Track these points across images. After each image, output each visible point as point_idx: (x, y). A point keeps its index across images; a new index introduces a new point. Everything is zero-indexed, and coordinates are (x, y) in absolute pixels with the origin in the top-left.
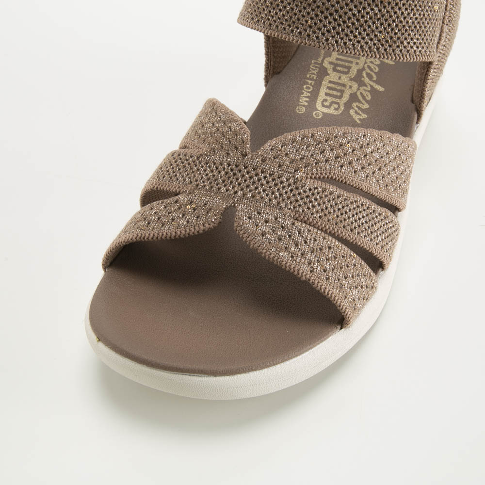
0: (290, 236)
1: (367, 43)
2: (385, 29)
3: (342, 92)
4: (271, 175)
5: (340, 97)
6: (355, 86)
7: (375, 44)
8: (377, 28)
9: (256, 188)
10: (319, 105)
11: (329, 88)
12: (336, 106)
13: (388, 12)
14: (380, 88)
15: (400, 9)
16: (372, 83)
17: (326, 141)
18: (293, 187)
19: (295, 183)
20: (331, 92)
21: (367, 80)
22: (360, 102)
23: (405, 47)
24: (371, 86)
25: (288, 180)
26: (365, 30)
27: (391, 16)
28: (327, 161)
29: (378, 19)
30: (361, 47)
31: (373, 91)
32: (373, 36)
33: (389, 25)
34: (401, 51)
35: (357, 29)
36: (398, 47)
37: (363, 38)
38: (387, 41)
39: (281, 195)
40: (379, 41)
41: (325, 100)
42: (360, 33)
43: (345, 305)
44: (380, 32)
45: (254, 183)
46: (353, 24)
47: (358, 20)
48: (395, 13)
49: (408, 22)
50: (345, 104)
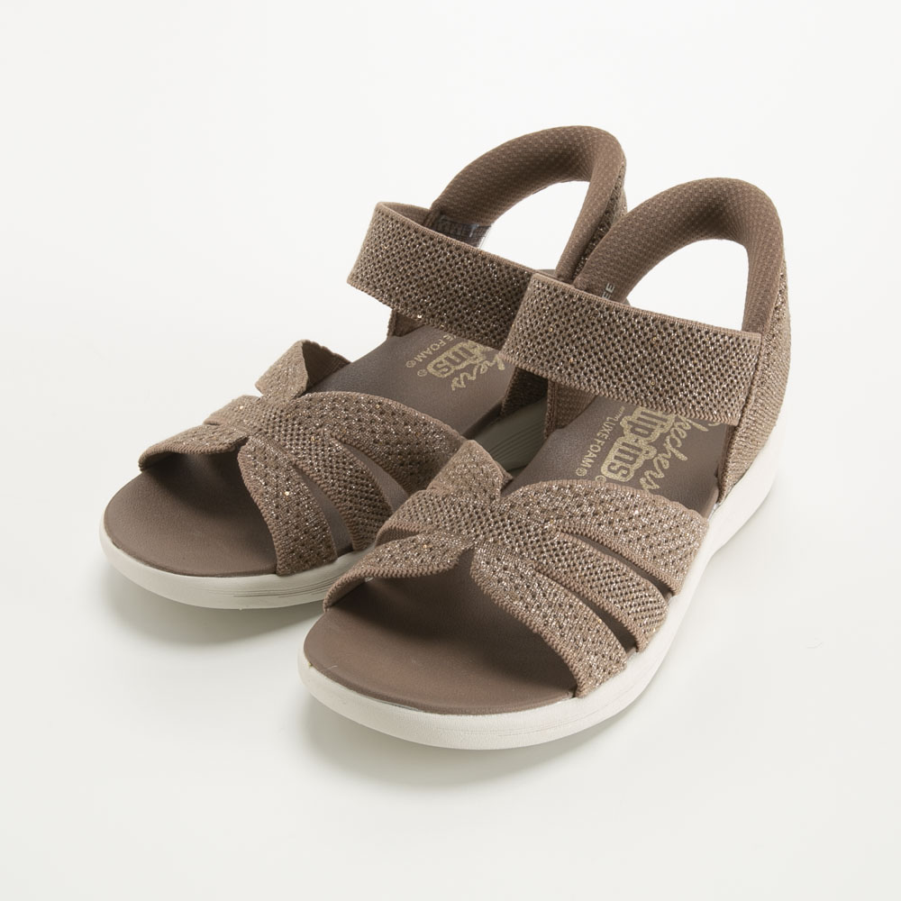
0: (528, 587)
1: (633, 388)
2: (656, 375)
3: (636, 457)
4: (517, 522)
5: (632, 463)
6: (653, 452)
7: (642, 391)
8: (646, 373)
9: (500, 534)
10: (604, 469)
11: (620, 451)
12: (625, 472)
13: (659, 357)
14: (682, 457)
15: (674, 355)
16: (674, 451)
17: (585, 495)
18: (540, 537)
19: (543, 534)
20: (622, 456)
21: (669, 446)
22: (655, 470)
23: (680, 399)
24: (673, 454)
25: (535, 530)
26: (631, 374)
27: (663, 362)
28: (582, 516)
29: (648, 364)
30: (626, 392)
31: (674, 459)
32: (640, 382)
33: (661, 372)
34: (674, 402)
35: (622, 371)
36: (671, 397)
37: (629, 383)
38: (657, 390)
39: (525, 544)
40: (648, 388)
41: (613, 464)
42: (625, 377)
43: (579, 668)
44: (650, 378)
45: (498, 528)
46: (619, 366)
47: (624, 362)
48: (668, 359)
49: (685, 372)
50: (637, 471)
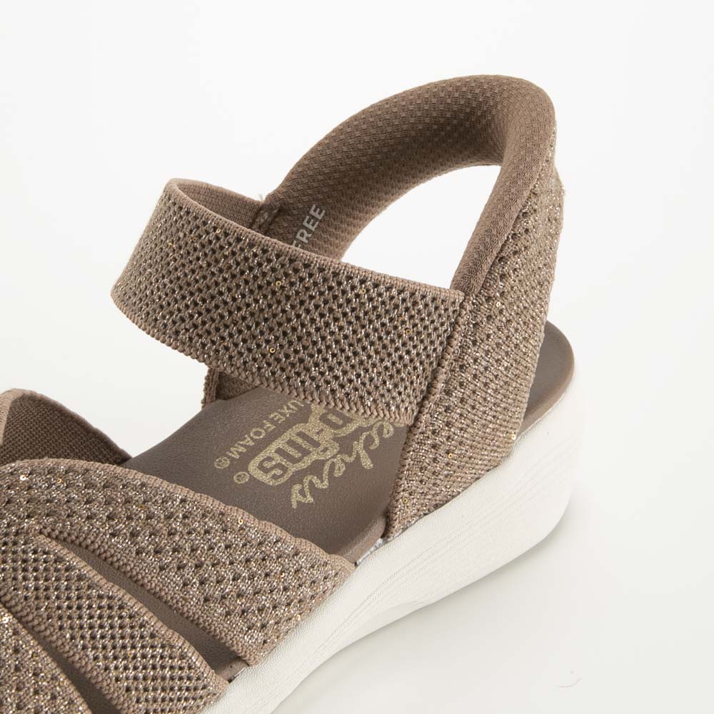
1: (241, 354)
2: (277, 338)
5: (296, 461)
6: (333, 450)
7: (255, 360)
8: (262, 333)
10: (253, 466)
11: (291, 443)
12: (279, 472)
13: (284, 311)
14: (367, 463)
15: (308, 311)
16: (363, 454)
20: (288, 449)
21: (359, 446)
23: (313, 379)
24: (358, 457)
26: (240, 332)
27: (289, 320)
29: (266, 320)
30: (231, 358)
31: (354, 465)
32: (254, 346)
33: (285, 334)
34: (303, 382)
35: (226, 326)
36: (298, 374)
37: (236, 345)
38: (278, 360)
40: (264, 356)
41: (269, 459)
42: (231, 335)
44: (268, 342)
46: (222, 317)
47: (230, 313)
48: (298, 316)
49: (323, 338)
50: (297, 472)
